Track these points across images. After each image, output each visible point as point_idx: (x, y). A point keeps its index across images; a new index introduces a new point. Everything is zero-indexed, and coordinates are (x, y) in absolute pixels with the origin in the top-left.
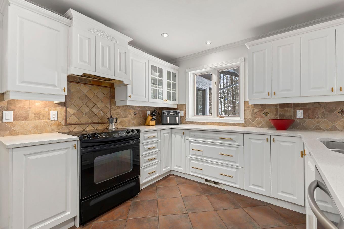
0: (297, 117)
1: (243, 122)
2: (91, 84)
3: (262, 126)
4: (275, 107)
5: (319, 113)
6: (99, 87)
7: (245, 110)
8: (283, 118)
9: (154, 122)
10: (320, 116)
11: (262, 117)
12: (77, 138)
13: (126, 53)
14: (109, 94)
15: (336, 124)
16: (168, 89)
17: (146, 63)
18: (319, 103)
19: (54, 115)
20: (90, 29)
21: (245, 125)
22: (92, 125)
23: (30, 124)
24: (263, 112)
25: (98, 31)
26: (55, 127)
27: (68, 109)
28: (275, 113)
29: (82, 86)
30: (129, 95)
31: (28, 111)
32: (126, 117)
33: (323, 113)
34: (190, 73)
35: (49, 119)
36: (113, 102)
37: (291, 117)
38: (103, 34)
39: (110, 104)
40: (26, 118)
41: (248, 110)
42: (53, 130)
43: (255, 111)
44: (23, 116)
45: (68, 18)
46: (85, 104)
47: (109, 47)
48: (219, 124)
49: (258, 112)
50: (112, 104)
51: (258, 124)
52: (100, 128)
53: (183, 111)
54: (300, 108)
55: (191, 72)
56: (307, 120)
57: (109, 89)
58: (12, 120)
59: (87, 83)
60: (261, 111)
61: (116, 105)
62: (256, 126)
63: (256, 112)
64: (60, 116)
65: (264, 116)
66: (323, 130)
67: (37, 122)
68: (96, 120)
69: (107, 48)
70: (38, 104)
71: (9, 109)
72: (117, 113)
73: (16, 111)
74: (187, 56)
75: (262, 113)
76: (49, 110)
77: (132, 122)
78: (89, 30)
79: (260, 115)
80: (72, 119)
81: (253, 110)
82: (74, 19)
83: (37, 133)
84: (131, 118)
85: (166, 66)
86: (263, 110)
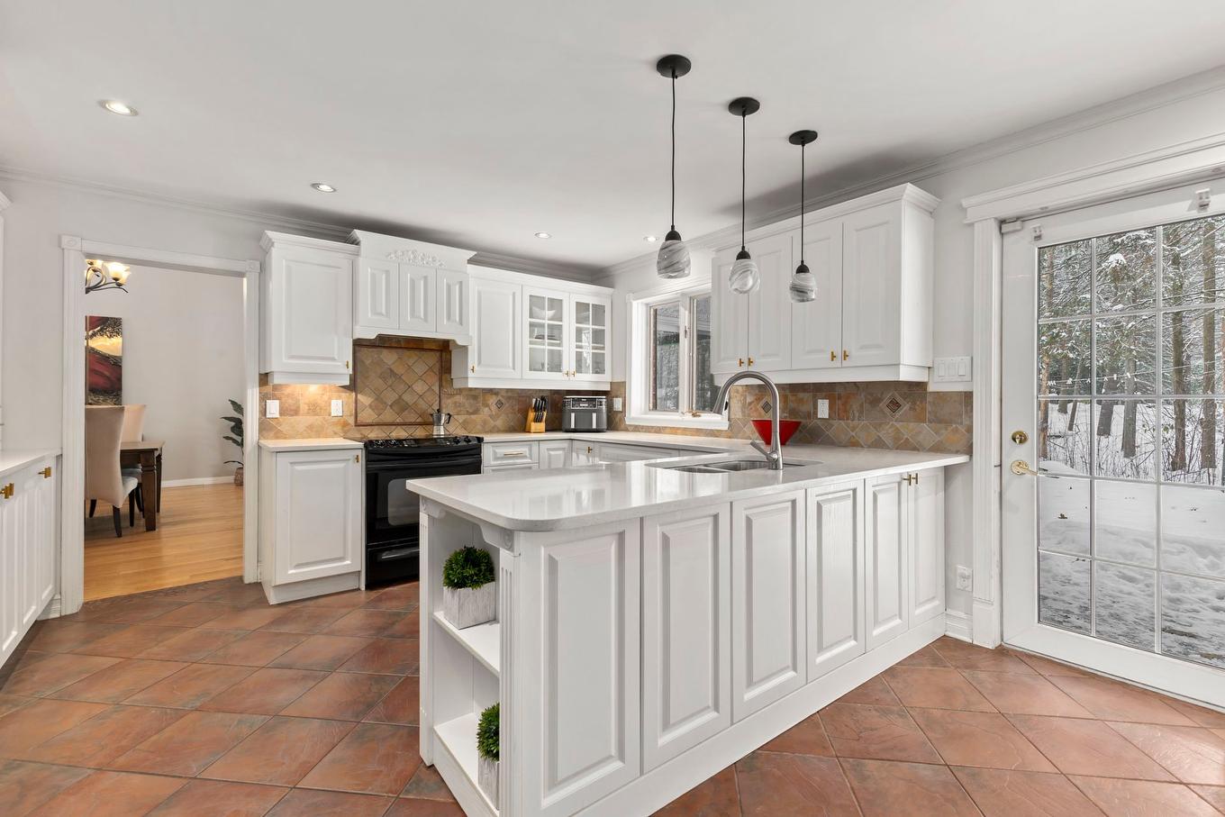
0: (819, 417)
1: (727, 428)
2: (401, 348)
5: (855, 406)
6: (417, 352)
8: (796, 418)
9: (542, 426)
10: (857, 414)
11: (760, 415)
12: (361, 445)
13: (461, 283)
14: (438, 365)
16: (594, 348)
17: (514, 294)
18: (855, 383)
19: (338, 407)
20: (390, 254)
21: (731, 434)
22: (404, 427)
23: (303, 421)
24: (762, 403)
25: (403, 254)
26: (338, 429)
27: (359, 396)
29: (385, 352)
30: (470, 367)
31: (298, 401)
32: (476, 412)
33: (861, 406)
34: (635, 303)
35: (330, 415)
36: (447, 381)
37: (809, 415)
38: (415, 257)
39: (441, 386)
40: (296, 412)
41: (736, 397)
42: (335, 433)
43: (748, 399)
44: (292, 408)
45: (352, 243)
46: (390, 386)
47: (426, 278)
48: (685, 431)
49: (753, 402)
50: (444, 384)
52: (419, 433)
53: (620, 400)
54: (824, 394)
55: (640, 301)
56: (836, 423)
57: (438, 354)
58: (277, 415)
59: (394, 345)
60: (758, 399)
61: (454, 387)
62: (749, 436)
63: (750, 404)
64: (345, 409)
65: (762, 412)
66: (862, 447)
67: (311, 419)
68: (413, 418)
69: (422, 282)
70: (313, 390)
71: (274, 397)
72: (455, 403)
73: (283, 400)
74: (630, 261)
75: (759, 406)
76: (330, 399)
77: (492, 423)
78: (387, 256)
79: (756, 410)
80: (368, 415)
82: (362, 244)
83: (311, 437)
84: (490, 416)
85: (574, 293)
86: (762, 399)
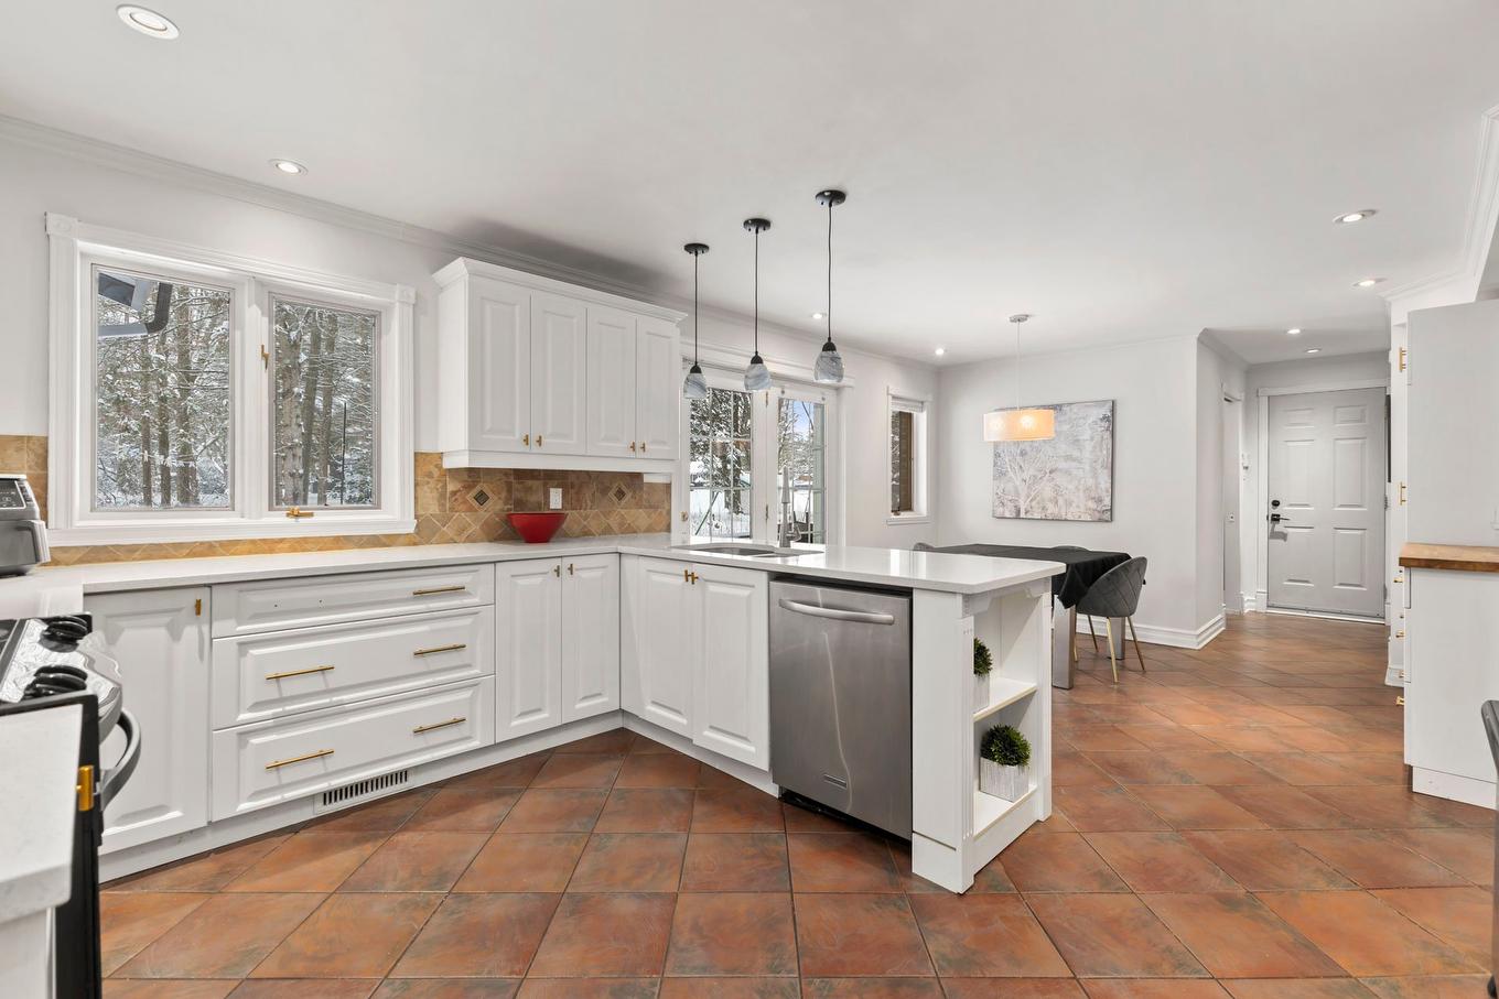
0: (551, 506)
1: (411, 530)
3: (471, 540)
4: (505, 479)
5: (587, 496)
7: (416, 485)
8: (522, 510)
10: (589, 503)
11: (471, 509)
15: (613, 521)
21: (418, 539)
24: (474, 492)
28: (504, 495)
33: (593, 495)
34: (78, 247)
37: (539, 504)
41: (428, 483)
43: (451, 487)
49: (459, 491)
51: (461, 531)
54: (557, 483)
56: (569, 513)
60: (468, 487)
62: (452, 539)
63: (454, 493)
65: (475, 504)
75: (470, 496)
79: (465, 502)
81: (445, 486)
86: (474, 486)
